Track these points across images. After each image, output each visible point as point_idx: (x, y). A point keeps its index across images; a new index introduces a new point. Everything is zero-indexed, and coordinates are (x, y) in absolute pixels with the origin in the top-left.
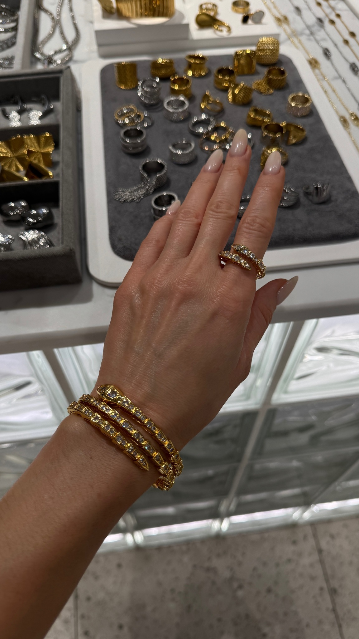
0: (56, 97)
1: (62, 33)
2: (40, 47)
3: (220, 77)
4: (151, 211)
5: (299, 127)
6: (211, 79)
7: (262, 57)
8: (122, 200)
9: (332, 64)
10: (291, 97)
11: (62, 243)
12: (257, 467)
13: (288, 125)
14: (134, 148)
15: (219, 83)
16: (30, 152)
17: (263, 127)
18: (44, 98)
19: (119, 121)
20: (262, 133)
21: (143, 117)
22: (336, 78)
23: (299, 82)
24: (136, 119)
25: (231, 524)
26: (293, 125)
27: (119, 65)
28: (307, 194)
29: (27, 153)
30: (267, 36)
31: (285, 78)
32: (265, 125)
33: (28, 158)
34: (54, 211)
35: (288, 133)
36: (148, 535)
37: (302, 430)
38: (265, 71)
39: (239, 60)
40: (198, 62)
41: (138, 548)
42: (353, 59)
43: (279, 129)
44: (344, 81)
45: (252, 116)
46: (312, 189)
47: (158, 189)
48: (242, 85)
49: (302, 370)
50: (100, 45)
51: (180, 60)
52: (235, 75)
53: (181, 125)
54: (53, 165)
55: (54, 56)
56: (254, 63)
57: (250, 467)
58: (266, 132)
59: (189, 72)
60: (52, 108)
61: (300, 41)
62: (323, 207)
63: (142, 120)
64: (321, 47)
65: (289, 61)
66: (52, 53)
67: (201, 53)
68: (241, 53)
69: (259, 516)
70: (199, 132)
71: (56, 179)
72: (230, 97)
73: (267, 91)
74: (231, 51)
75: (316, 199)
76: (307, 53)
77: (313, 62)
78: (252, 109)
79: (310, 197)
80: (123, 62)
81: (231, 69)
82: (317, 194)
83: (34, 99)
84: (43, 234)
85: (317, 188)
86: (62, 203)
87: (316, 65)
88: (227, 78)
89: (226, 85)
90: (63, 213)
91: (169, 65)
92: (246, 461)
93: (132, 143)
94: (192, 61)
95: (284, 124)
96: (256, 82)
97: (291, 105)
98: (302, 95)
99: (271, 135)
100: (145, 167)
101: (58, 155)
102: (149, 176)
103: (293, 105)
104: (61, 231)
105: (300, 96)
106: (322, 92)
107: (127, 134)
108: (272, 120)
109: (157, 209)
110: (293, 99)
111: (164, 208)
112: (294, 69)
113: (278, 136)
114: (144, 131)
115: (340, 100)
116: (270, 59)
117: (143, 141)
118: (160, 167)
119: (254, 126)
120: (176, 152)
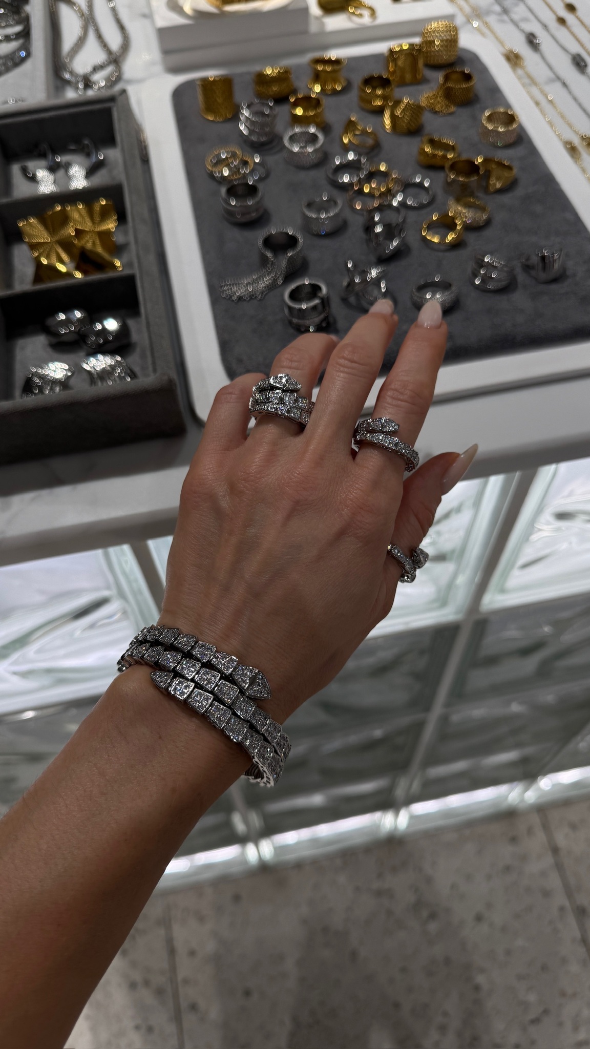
0: (109, 140)
1: (100, 37)
2: (67, 61)
3: (368, 91)
4: (283, 310)
5: (504, 164)
6: (354, 95)
7: (432, 53)
8: (235, 298)
9: (543, 58)
10: (487, 114)
11: (155, 371)
12: (455, 718)
13: (485, 161)
14: (243, 214)
15: (365, 101)
16: (79, 232)
17: (447, 165)
18: (87, 145)
19: (215, 172)
20: (447, 176)
21: (252, 165)
22: (551, 81)
23: (495, 91)
24: (242, 168)
25: (412, 818)
26: (495, 161)
27: (205, 82)
28: (527, 268)
29: (74, 234)
30: (436, 19)
31: (470, 86)
32: (450, 163)
33: (76, 242)
34: (131, 323)
35: (488, 175)
36: (281, 845)
37: (526, 652)
38: (440, 76)
39: (395, 60)
40: (329, 69)
41: (264, 868)
42: (575, 48)
43: (473, 168)
44: (565, 85)
45: (428, 150)
46: (535, 260)
47: (289, 277)
48: (405, 101)
49: (528, 553)
50: (166, 52)
51: (299, 67)
52: (393, 86)
53: (313, 173)
54: (117, 250)
55: (92, 76)
56: (421, 63)
57: (444, 720)
58: (453, 174)
59: (315, 86)
60: (102, 158)
61: (486, 24)
62: (554, 287)
63: (251, 168)
64: (523, 31)
65: (474, 59)
66: (88, 69)
67: (333, 54)
68: (398, 49)
69: (456, 801)
70: (343, 182)
71: (128, 272)
72: (387, 121)
73: (445, 109)
74: (381, 48)
75: (543, 276)
76: (502, 43)
77: (512, 56)
78: (425, 139)
79: (533, 273)
80: (211, 77)
81: (385, 77)
82: (544, 268)
83: (72, 147)
84: (119, 359)
85: (543, 258)
86: (145, 308)
87: (518, 62)
88: (379, 92)
89: (379, 103)
90: (148, 324)
91: (283, 77)
92: (438, 709)
93: (240, 206)
94: (320, 68)
95: (480, 160)
96: (426, 95)
97: (486, 128)
98: (504, 111)
99: (461, 179)
100: (268, 242)
101: (126, 233)
102: (275, 255)
103: (490, 127)
104: (148, 354)
105: (501, 112)
106: (533, 105)
107: (231, 192)
108: (459, 155)
109: (294, 308)
110: (490, 119)
111: (304, 307)
112: (484, 70)
113: (472, 179)
114: (261, 187)
115: (563, 116)
116: (445, 58)
117: (258, 202)
118: (292, 241)
119: (431, 166)
120: (314, 216)
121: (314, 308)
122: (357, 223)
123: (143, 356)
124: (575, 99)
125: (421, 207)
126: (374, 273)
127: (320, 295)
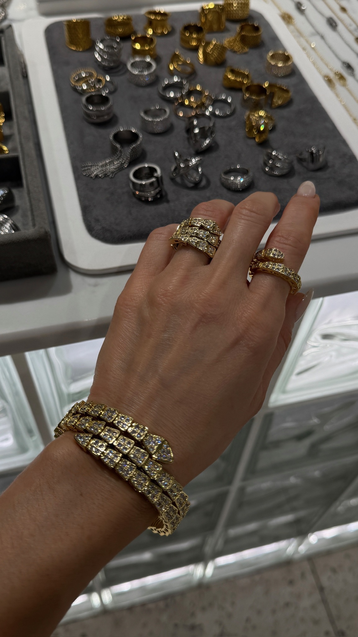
3: (187, 35)
4: (129, 186)
5: (283, 89)
6: (177, 37)
7: (231, 12)
8: (93, 175)
9: (308, 19)
10: (270, 54)
11: (34, 225)
12: (249, 489)
13: (270, 85)
14: (98, 117)
15: (185, 42)
17: (244, 88)
19: (77, 86)
20: (244, 95)
21: (104, 82)
22: (313, 35)
23: (275, 39)
24: (97, 84)
25: (217, 568)
26: (277, 86)
27: (70, 23)
28: (300, 160)
31: (259, 35)
32: (246, 86)
34: (15, 191)
35: (272, 95)
36: (117, 593)
37: (300, 438)
38: (237, 27)
39: (206, 15)
40: (159, 18)
42: (329, 14)
43: (261, 91)
44: (322, 37)
45: (230, 77)
46: (306, 155)
47: (132, 163)
48: (214, 43)
49: (302, 364)
50: (41, 1)
51: (138, 16)
52: (204, 32)
53: (148, 90)
54: (4, 139)
56: (224, 18)
57: (242, 490)
58: (248, 94)
59: (149, 30)
62: (319, 174)
63: (103, 85)
65: (260, 17)
67: (162, 9)
68: (207, 8)
69: (248, 554)
70: (170, 97)
71: (13, 154)
72: (201, 56)
73: (241, 50)
74: (196, 6)
75: (311, 166)
76: (279, 8)
77: (286, 17)
78: (228, 69)
79: (305, 164)
80: (74, 20)
81: (199, 25)
82: (313, 161)
84: (6, 217)
85: (312, 153)
86: (27, 180)
87: (290, 21)
88: (195, 36)
89: (194, 44)
90: (29, 193)
91: (127, 22)
92: (237, 483)
93: (97, 111)
94: (153, 17)
95: (266, 85)
96: (227, 40)
97: (270, 63)
98: (283, 52)
99: (254, 97)
100: (117, 137)
101: (11, 127)
102: (122, 146)
103: (273, 63)
104: (29, 213)
105: (280, 54)
106: (301, 50)
107: (90, 100)
108: (252, 82)
109: (137, 184)
110: (273, 57)
111: (144, 183)
112: (267, 25)
113: (261, 98)
114: (111, 97)
115: (322, 59)
116: (241, 14)
117: (109, 108)
118: (135, 137)
119: (233, 88)
120: (150, 120)
121: (152, 184)
122: (181, 126)
123: (24, 216)
124: (330, 47)
125: (226, 117)
126: (194, 161)
127: (155, 175)
